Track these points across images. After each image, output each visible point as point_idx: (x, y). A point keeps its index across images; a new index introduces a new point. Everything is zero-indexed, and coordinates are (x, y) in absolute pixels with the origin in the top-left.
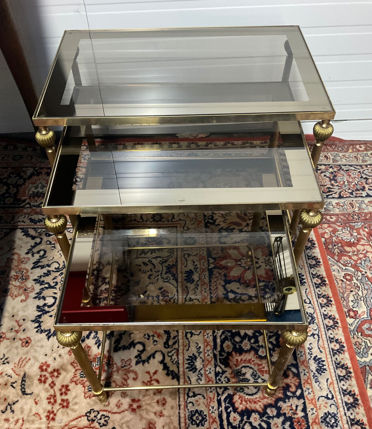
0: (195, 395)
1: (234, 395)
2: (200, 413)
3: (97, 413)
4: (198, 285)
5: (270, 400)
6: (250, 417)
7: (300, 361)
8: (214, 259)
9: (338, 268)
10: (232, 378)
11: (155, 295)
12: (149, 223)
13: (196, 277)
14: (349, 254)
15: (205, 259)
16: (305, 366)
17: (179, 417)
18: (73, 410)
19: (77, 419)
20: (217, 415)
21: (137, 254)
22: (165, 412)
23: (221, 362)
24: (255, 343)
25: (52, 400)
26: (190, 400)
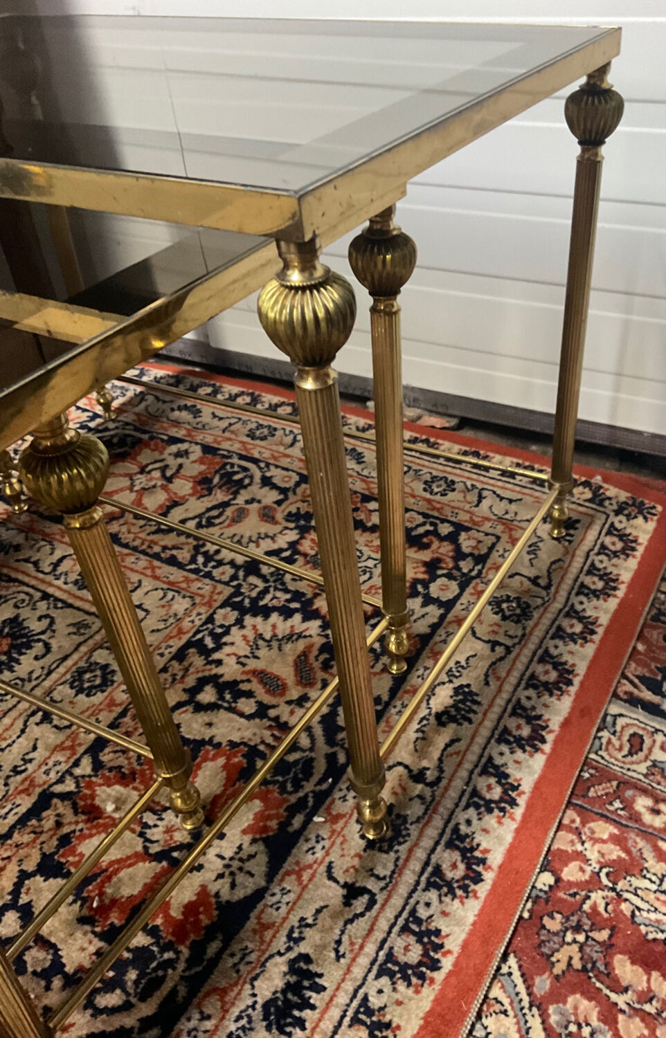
8: (97, 766)
12: (60, 583)
14: (614, 997)
15: (73, 755)
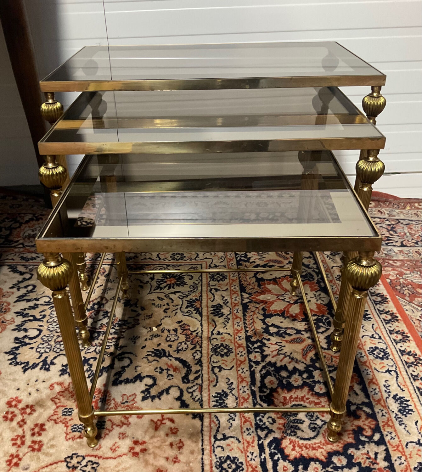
0: (225, 438)
1: (282, 439)
2: (234, 460)
3: (81, 458)
4: (229, 319)
5: (337, 447)
6: (309, 467)
7: (374, 400)
8: (249, 294)
9: (412, 309)
10: (278, 418)
11: (171, 328)
12: (167, 261)
13: (225, 311)
15: (238, 294)
16: (382, 406)
17: (203, 464)
18: (47, 454)
19: (51, 464)
20: (259, 463)
21: (151, 289)
22: (181, 458)
23: (261, 400)
24: (308, 378)
25: (19, 442)
26: (218, 443)
